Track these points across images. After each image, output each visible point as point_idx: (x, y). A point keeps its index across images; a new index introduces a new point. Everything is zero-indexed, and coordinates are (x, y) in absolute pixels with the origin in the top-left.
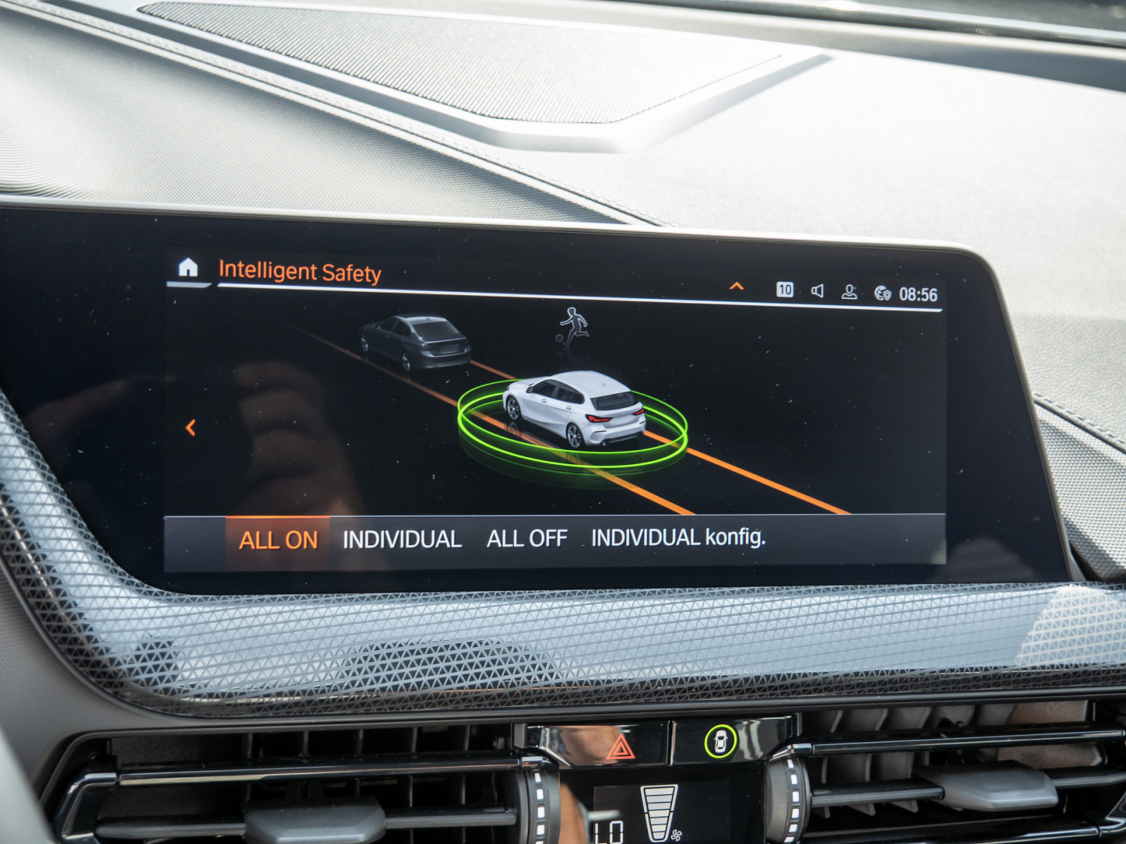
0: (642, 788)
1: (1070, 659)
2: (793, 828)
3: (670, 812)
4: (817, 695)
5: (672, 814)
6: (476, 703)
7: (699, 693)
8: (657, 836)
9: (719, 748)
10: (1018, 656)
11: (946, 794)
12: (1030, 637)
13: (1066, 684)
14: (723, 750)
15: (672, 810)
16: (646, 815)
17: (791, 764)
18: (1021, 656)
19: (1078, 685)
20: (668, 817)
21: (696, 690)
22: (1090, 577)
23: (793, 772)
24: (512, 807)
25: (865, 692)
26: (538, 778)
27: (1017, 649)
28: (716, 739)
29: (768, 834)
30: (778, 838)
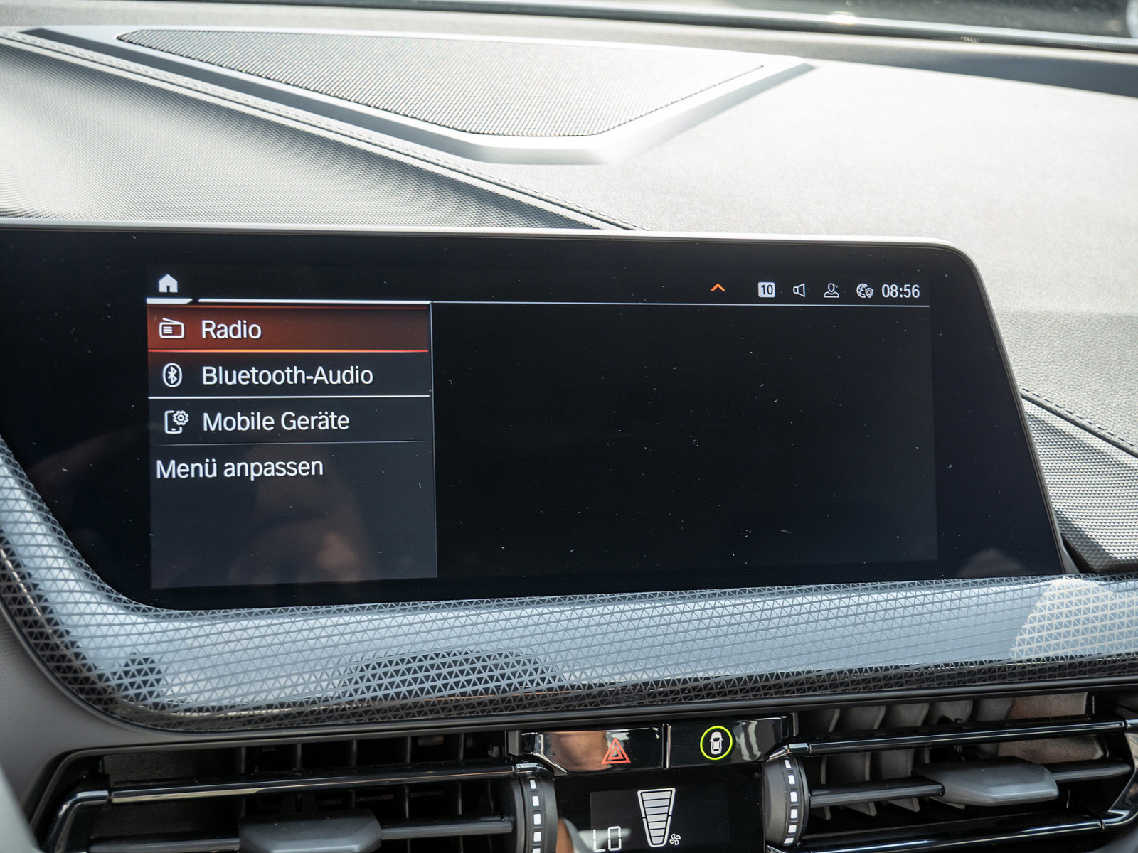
0: (639, 792)
1: (1065, 650)
2: (793, 829)
3: (668, 816)
4: (811, 693)
5: (670, 818)
6: (468, 710)
7: (693, 694)
8: (655, 840)
9: (715, 750)
10: (1012, 649)
11: (946, 791)
12: (1025, 630)
13: (1063, 676)
14: (719, 752)
15: (670, 813)
16: (644, 820)
17: (788, 765)
18: (1016, 649)
19: (1074, 677)
20: (667, 821)
21: (689, 691)
22: (1084, 569)
23: (790, 772)
24: (508, 815)
25: (860, 689)
26: (533, 785)
27: (1012, 642)
28: (712, 740)
29: (767, 835)
30: (778, 839)
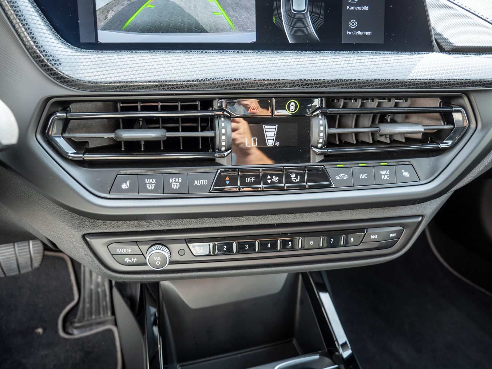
0: (264, 126)
1: (431, 76)
2: (321, 141)
3: (275, 135)
4: (329, 88)
5: (275, 136)
6: (196, 87)
7: (282, 85)
8: (270, 144)
9: (292, 109)
10: (410, 75)
11: (381, 130)
12: (416, 69)
13: (429, 87)
14: (294, 110)
15: (275, 134)
16: (266, 136)
17: (320, 117)
18: (411, 75)
19: (434, 88)
20: (274, 137)
21: (281, 83)
23: (321, 119)
24: (214, 131)
25: (349, 87)
26: (223, 119)
27: (410, 72)
28: (291, 106)
29: (312, 143)
30: (315, 145)
